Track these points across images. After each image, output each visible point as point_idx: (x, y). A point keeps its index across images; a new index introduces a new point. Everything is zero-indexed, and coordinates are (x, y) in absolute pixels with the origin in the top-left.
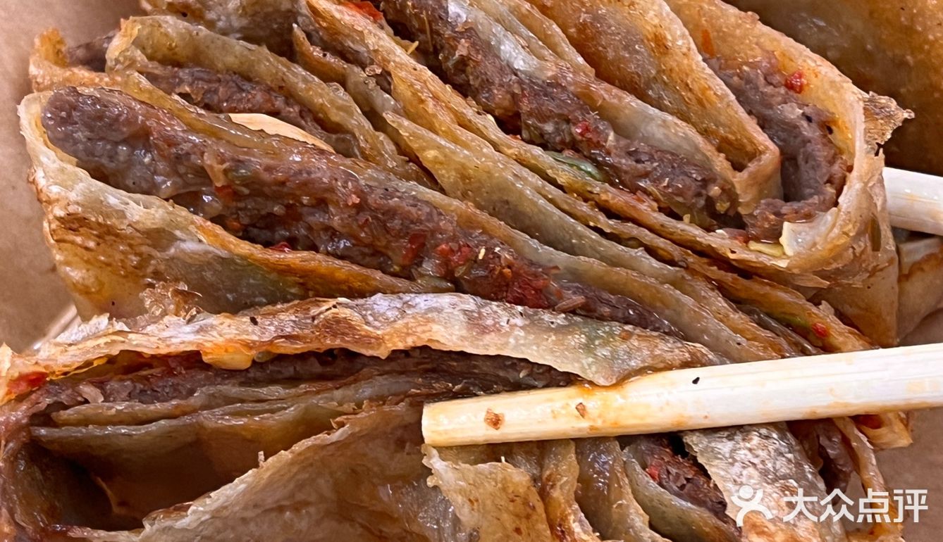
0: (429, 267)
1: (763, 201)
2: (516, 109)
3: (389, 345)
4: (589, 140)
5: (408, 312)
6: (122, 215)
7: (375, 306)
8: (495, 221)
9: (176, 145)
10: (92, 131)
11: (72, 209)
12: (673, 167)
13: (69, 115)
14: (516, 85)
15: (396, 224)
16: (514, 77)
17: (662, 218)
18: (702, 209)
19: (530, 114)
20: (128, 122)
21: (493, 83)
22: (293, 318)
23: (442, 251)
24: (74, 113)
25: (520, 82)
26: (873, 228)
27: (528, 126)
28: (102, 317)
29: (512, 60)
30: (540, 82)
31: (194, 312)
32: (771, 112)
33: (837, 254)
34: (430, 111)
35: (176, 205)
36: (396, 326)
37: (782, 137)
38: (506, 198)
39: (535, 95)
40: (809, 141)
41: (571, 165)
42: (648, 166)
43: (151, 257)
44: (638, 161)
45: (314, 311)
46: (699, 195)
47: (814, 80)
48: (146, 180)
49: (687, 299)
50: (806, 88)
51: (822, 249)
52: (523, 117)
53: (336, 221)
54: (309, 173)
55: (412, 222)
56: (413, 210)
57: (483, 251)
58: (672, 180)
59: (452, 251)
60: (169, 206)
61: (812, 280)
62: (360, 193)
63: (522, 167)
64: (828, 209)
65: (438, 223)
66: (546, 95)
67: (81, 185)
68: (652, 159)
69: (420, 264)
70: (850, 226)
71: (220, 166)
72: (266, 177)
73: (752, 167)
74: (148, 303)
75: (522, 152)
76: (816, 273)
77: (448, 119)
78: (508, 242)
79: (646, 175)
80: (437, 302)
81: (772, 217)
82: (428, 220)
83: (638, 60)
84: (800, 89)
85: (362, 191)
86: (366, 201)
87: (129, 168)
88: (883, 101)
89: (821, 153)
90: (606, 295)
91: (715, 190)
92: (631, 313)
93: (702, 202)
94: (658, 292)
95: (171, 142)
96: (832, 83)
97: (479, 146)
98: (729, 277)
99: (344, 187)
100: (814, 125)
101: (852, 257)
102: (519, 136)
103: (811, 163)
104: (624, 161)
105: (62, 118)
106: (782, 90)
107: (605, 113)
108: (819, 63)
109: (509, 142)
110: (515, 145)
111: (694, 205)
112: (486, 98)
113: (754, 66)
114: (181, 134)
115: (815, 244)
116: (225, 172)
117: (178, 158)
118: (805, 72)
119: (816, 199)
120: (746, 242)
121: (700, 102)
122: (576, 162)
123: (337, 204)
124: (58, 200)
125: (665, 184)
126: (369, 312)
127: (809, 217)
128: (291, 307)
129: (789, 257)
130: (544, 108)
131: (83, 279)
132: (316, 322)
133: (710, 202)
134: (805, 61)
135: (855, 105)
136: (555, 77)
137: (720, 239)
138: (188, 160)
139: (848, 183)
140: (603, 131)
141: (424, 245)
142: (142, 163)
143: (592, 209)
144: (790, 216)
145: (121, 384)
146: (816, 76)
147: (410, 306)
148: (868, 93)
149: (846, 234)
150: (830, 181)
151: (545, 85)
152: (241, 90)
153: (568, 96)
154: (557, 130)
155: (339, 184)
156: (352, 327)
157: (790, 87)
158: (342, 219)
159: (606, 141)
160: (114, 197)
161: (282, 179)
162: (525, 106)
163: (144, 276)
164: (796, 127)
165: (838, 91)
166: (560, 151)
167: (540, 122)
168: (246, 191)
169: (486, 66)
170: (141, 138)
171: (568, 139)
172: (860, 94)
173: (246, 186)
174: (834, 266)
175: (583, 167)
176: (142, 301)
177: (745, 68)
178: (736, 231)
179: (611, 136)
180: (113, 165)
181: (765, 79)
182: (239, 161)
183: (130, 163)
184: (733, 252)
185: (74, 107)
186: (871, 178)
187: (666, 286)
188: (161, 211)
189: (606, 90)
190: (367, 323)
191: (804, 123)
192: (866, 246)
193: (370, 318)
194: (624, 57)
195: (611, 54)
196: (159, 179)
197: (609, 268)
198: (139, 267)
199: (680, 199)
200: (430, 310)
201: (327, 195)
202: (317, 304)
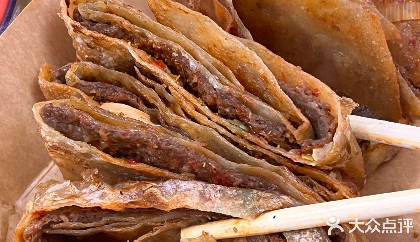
0: (185, 168)
1: (305, 140)
2: (215, 103)
3: (170, 207)
4: (242, 115)
5: (178, 190)
6: (73, 148)
7: (166, 188)
8: (209, 151)
9: (89, 125)
10: (59, 120)
11: (54, 144)
12: (273, 126)
13: (50, 114)
14: (215, 94)
15: (172, 154)
16: (214, 91)
17: (269, 147)
18: (284, 142)
19: (220, 105)
20: (72, 118)
21: (207, 93)
22: (136, 192)
23: (190, 164)
24: (52, 114)
25: (216, 93)
26: (348, 146)
27: (220, 109)
28: (67, 181)
29: (213, 84)
30: (224, 93)
31: (101, 183)
32: (307, 104)
33: (334, 158)
34: (184, 105)
35: (92, 146)
36: (173, 198)
37: (312, 114)
38: (213, 139)
39: (222, 98)
40: (321, 116)
41: (236, 126)
42: (263, 126)
43: (84, 160)
44: (260, 124)
45: (144, 188)
46: (283, 137)
47: (322, 92)
48: (79, 137)
49: (281, 178)
50: (319, 95)
51: (328, 158)
52: (218, 106)
53: (150, 152)
54: (139, 136)
55: (178, 153)
56: (178, 149)
57: (205, 164)
58: (272, 132)
59: (193, 164)
60: (89, 146)
61: (326, 167)
62: (158, 144)
63: (218, 125)
64: (330, 142)
65: (187, 154)
66: (226, 98)
67: (57, 137)
68: (265, 123)
69: (182, 167)
70: (338, 148)
71: (105, 135)
72: (123, 137)
73: (300, 128)
74: (84, 177)
75: (218, 121)
76: (327, 165)
77: (190, 108)
78: (214, 159)
79: (263, 129)
80: (189, 186)
81: (309, 147)
82: (183, 153)
83: (259, 83)
84: (317, 95)
85: (159, 143)
86: (160, 146)
87: (73, 132)
88: (348, 100)
89: (325, 120)
90: (252, 178)
91: (288, 136)
92: (261, 184)
93: (283, 140)
94: (271, 175)
95: (88, 125)
96: (329, 94)
97: (203, 118)
98: (295, 166)
99: (152, 141)
100: (322, 110)
101: (340, 158)
102: (217, 114)
103: (322, 124)
104: (254, 124)
105: (47, 115)
106: (311, 96)
107: (248, 105)
108: (324, 86)
109: (213, 117)
110: (216, 118)
111: (280, 141)
112: (205, 98)
113: (300, 87)
114: (91, 122)
115: (325, 156)
116: (108, 136)
117: (91, 130)
118: (319, 89)
119: (324, 139)
120: (300, 155)
121: (281, 102)
122: (238, 125)
123: (150, 147)
124: (49, 141)
125: (270, 133)
126: (164, 190)
127: (322, 146)
128: (135, 186)
129: (316, 162)
130: (225, 103)
131: (61, 162)
132: (144, 194)
133: (287, 139)
134: (319, 85)
135: (337, 103)
136: (229, 91)
137: (291, 154)
138: (94, 131)
139: (336, 132)
140: (247, 112)
141: (183, 161)
142: (77, 131)
143: (244, 142)
144: (315, 146)
145: (75, 215)
146: (323, 91)
147: (179, 188)
148: (342, 97)
149: (337, 151)
150: (329, 131)
151: (226, 94)
152: (115, 91)
153: (234, 99)
154: (231, 111)
155: (150, 140)
156: (157, 199)
157: (314, 94)
158: (152, 152)
159: (248, 116)
160: (70, 142)
161: (129, 138)
162: (219, 103)
163: (83, 164)
164: (316, 111)
165: (331, 97)
166: (232, 119)
167: (224, 108)
168: (116, 141)
169: (204, 86)
170: (77, 122)
171: (235, 114)
172: (339, 98)
173: (116, 140)
174: (333, 162)
175: (241, 127)
176: (82, 177)
177: (297, 88)
178: (297, 150)
179: (250, 114)
180: (67, 131)
181: (305, 92)
182: (113, 132)
183: (73, 130)
184: (295, 160)
185: (51, 112)
186: (345, 128)
187: (273, 173)
188: (86, 148)
189: (247, 97)
190: (163, 195)
191: (319, 110)
192: (345, 153)
193: (164, 193)
194: (254, 82)
195: (249, 80)
196: (84, 136)
197: (252, 167)
198: (81, 162)
199: (275, 139)
200: (186, 190)
201: (146, 143)
202: (145, 184)
